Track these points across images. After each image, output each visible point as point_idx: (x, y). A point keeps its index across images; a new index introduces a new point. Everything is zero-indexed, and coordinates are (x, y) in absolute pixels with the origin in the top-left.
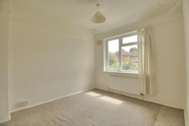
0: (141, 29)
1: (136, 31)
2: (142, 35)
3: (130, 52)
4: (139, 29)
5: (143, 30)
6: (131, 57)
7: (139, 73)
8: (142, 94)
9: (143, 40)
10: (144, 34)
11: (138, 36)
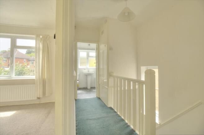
0: (40, 36)
1: (34, 36)
2: (41, 42)
3: (26, 53)
4: (38, 36)
5: (41, 37)
6: (28, 60)
7: (36, 78)
8: (39, 97)
9: (41, 46)
10: (42, 42)
11: (36, 41)
